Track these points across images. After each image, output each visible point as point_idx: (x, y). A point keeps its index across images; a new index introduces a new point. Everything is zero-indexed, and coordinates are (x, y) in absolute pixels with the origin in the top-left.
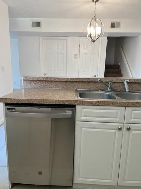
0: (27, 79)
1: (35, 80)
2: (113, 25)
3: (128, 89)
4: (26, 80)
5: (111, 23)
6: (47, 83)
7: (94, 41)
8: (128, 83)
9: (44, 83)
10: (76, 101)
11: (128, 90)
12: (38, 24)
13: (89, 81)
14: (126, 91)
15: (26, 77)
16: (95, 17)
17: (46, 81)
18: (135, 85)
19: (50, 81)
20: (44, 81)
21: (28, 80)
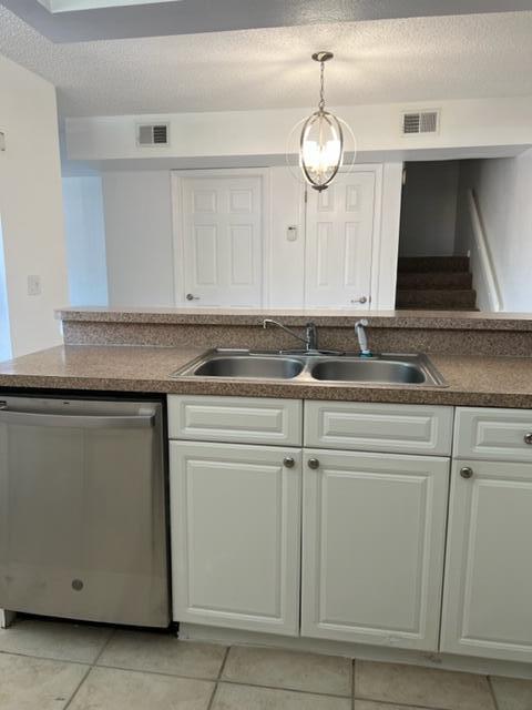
0: (70, 318)
1: (93, 320)
2: (411, 124)
3: (368, 348)
4: (70, 322)
5: (406, 117)
6: (131, 331)
7: (321, 188)
8: (365, 328)
9: (122, 331)
10: (164, 383)
11: (367, 352)
12: (160, 134)
13: (250, 323)
14: (360, 354)
15: (67, 313)
16: (322, 108)
17: (127, 324)
18: (398, 335)
19: (140, 324)
20: (122, 323)
21: (74, 321)
